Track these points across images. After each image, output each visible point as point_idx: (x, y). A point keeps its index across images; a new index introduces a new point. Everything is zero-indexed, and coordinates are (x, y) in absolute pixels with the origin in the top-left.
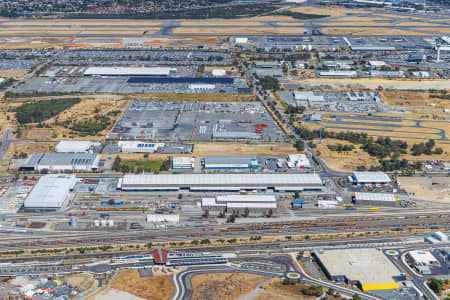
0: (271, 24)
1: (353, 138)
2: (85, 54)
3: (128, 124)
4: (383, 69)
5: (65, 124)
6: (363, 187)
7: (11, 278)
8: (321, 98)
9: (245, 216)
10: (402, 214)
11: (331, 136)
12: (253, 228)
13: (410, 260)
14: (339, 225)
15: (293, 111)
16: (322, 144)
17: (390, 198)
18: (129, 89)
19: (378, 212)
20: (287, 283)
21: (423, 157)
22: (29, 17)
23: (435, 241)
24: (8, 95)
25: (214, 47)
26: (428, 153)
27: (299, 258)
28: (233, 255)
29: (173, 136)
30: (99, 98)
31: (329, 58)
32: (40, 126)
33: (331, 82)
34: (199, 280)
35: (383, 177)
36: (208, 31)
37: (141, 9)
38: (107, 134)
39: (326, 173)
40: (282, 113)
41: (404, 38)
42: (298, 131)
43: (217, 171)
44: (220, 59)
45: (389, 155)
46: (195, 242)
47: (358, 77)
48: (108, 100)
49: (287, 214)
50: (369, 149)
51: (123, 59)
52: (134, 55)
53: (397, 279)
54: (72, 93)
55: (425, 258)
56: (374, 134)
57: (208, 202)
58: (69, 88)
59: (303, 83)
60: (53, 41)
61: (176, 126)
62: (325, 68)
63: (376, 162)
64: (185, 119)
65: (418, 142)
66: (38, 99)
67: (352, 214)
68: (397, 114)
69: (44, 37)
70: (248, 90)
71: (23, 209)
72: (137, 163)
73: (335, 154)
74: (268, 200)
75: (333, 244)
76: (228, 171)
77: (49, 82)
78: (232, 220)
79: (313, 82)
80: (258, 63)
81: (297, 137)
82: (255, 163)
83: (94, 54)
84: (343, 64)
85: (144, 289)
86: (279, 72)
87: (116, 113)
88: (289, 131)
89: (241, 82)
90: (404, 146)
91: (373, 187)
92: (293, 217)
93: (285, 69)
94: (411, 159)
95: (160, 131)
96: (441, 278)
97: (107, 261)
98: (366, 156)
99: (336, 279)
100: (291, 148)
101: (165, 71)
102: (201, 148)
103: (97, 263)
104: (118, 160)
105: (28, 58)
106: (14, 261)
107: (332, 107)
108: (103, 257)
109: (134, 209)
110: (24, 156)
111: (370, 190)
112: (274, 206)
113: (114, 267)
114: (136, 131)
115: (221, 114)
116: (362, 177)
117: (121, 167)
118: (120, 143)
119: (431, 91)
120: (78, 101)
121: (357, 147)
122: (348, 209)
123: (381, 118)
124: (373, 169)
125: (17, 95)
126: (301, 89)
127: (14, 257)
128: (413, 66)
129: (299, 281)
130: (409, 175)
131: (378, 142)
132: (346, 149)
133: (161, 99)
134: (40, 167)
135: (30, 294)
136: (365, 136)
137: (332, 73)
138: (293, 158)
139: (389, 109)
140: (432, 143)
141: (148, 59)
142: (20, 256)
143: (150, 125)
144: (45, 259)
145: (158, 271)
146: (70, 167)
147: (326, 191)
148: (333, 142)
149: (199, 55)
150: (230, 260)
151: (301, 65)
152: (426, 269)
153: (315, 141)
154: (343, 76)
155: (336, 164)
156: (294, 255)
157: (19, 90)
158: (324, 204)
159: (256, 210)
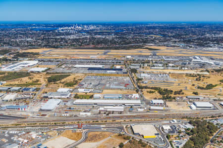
0: (141, 52)
1: (156, 89)
2: (75, 60)
3: (83, 83)
4: (173, 67)
5: (63, 83)
6: (154, 104)
7: (30, 132)
8: (149, 76)
9: (113, 113)
10: (164, 114)
11: (149, 88)
12: (114, 117)
13: (162, 128)
14: (143, 117)
15: (139, 80)
16: (145, 90)
17: (162, 108)
18: (87, 72)
19: (157, 113)
20: (120, 135)
22: (62, 48)
23: (173, 122)
24: (47, 73)
25: (119, 59)
26: (179, 94)
27: (126, 127)
28: (104, 126)
29: (97, 88)
30: (77, 75)
31: (156, 63)
32: (55, 83)
33: (155, 71)
34: (91, 134)
35: (162, 101)
37: (99, 46)
38: (76, 86)
39: (144, 100)
40: (135, 80)
41: (182, 57)
42: (139, 86)
43: (108, 99)
44: (120, 63)
45: (166, 95)
46: (93, 122)
47: (164, 69)
48: (79, 75)
49: (127, 113)
50: (160, 92)
51: (88, 62)
52: (92, 61)
53: (156, 134)
54: (69, 73)
55: (167, 128)
56: (163, 88)
57: (101, 109)
58: (68, 71)
59: (145, 71)
60: (66, 56)
61: (99, 84)
62: (154, 66)
63: (161, 96)
64: (103, 82)
65: (177, 90)
66: (56, 75)
67: (148, 113)
68: (173, 81)
69: (64, 55)
70: (126, 73)
71: (41, 110)
72: (83, 96)
73: (149, 94)
74: (121, 108)
75: (138, 123)
77: (62, 69)
78: (108, 115)
79: (148, 71)
80: (132, 64)
81: (138, 88)
82: (121, 96)
83: (79, 60)
84: (160, 65)
85: (72, 136)
86: (138, 67)
87: (80, 80)
88: (136, 86)
89: (125, 70)
90: (172, 91)
91: (158, 105)
92: (129, 114)
93: (140, 66)
94: (173, 96)
95: (93, 85)
96: (171, 134)
97: (63, 127)
98: (158, 94)
99: (136, 134)
100: (135, 92)
101: (101, 66)
102: (105, 91)
103: (59, 128)
104: (77, 94)
105: (57, 61)
106: (32, 127)
107: (152, 79)
108: (62, 126)
109: (77, 110)
110: (46, 93)
111: (156, 106)
112: (123, 110)
113: (64, 129)
114: (85, 86)
115: (115, 80)
116: (154, 101)
117: (77, 97)
118: (79, 89)
119: (186, 74)
120: (70, 75)
121: (156, 91)
122: (148, 111)
123: (167, 83)
124: (159, 99)
125: (50, 73)
126: (144, 73)
128: (184, 65)
129: (124, 135)
130: (171, 101)
131: (164, 90)
132: (152, 92)
133: (97, 75)
134: (50, 97)
135: (34, 137)
136: (160, 88)
137: (155, 68)
138: (134, 95)
139: (171, 79)
140: (181, 91)
141: (96, 62)
142: (35, 125)
143: (91, 84)
144: (43, 126)
145: (78, 131)
146: (60, 97)
147: (142, 106)
148: (149, 90)
149: (114, 61)
150: (103, 128)
151: (146, 65)
152: (167, 132)
153: (143, 90)
154: (159, 68)
155: (147, 97)
156: (125, 126)
158: (140, 110)
159: (117, 112)
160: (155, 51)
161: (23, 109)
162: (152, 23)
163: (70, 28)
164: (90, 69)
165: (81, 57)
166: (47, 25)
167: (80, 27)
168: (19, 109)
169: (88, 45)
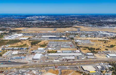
0: (72, 29)
1: (86, 47)
2: (42, 34)
3: (49, 45)
4: (90, 36)
5: (39, 45)
6: (88, 55)
7: (32, 70)
8: (81, 41)
9: (70, 60)
10: (95, 60)
11: (83, 47)
12: (71, 62)
13: (97, 67)
14: (85, 62)
15: (76, 43)
16: (81, 48)
17: (93, 57)
18: (49, 39)
19: (91, 60)
20: (77, 71)
21: (98, 51)
22: (32, 28)
23: (101, 64)
24: (29, 40)
25: (63, 33)
26: (99, 50)
27: (79, 67)
28: (68, 67)
29: (57, 47)
30: (45, 41)
31: (81, 34)
32: (35, 45)
33: (82, 38)
34: (63, 71)
35: (92, 54)
36: (61, 30)
37: (51, 26)
38: (46, 47)
39: (82, 53)
40: (75, 43)
41: (93, 31)
42: (77, 46)
43: (64, 53)
44: (64, 35)
45: (92, 50)
46: (62, 65)
47: (86, 38)
49: (76, 60)
50: (89, 49)
51: (48, 34)
52: (50, 34)
53: (95, 71)
54: (40, 40)
55: (99, 67)
56: (90, 47)
57: (64, 58)
60: (36, 31)
61: (57, 45)
62: (81, 36)
63: (90, 51)
64: (59, 44)
65: (97, 48)
66: (34, 41)
67: (87, 60)
68: (93, 44)
69: (35, 31)
70: (69, 40)
71: (33, 59)
72: (51, 51)
73: (84, 50)
74: (73, 58)
75: (84, 65)
76: (66, 53)
77: (36, 38)
78: (67, 61)
79: (79, 38)
80: (70, 35)
81: (77, 47)
82: (71, 52)
83: (43, 34)
85: (54, 72)
86: (74, 37)
87: (47, 43)
88: (76, 46)
89: (67, 38)
90: (95, 49)
91: (90, 56)
92: (77, 60)
93: (74, 36)
94: (96, 51)
95: (55, 46)
96: (102, 70)
97: (47, 68)
98: (89, 50)
99: (85, 71)
100: (76, 49)
101: (55, 36)
102: (62, 49)
103: (46, 68)
104: (48, 51)
105: (32, 34)
106: (32, 68)
107: (83, 43)
108: (47, 67)
109: (51, 59)
110: (33, 50)
112: (74, 59)
113: (49, 69)
114: (51, 46)
115: (65, 44)
116: (88, 54)
117: (49, 52)
118: (48, 48)
119: (98, 40)
120: (41, 41)
121: (87, 49)
122: (86, 59)
123: (90, 44)
124: (90, 53)
125: (31, 40)
126: (77, 39)
127: (32, 67)
128: (95, 36)
129: (79, 71)
130: (96, 53)
131: (90, 48)
132: (85, 49)
133: (55, 41)
134: (35, 52)
135: (35, 73)
136: (88, 47)
137: (82, 37)
138: (77, 51)
139: (92, 43)
140: (99, 48)
141: (52, 34)
142: (33, 67)
143: (53, 45)
144: (37, 67)
145: (56, 69)
146: (40, 52)
147: (82, 56)
148: (83, 48)
149: (60, 34)
151: (77, 36)
152: (100, 69)
153: (80, 48)
154: (84, 37)
155: (84, 52)
156: (78, 67)
157: (31, 39)
158: (82, 58)
159: (71, 59)
160: (79, 29)
161: (24, 59)
162: (72, 15)
163: (32, 17)
164: (50, 38)
165: (44, 32)
166: (20, 16)
167: (37, 17)
168: (22, 59)
169: (45, 26)
